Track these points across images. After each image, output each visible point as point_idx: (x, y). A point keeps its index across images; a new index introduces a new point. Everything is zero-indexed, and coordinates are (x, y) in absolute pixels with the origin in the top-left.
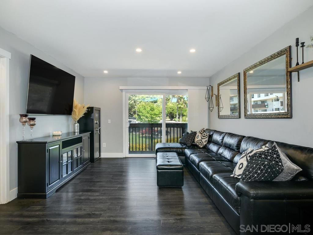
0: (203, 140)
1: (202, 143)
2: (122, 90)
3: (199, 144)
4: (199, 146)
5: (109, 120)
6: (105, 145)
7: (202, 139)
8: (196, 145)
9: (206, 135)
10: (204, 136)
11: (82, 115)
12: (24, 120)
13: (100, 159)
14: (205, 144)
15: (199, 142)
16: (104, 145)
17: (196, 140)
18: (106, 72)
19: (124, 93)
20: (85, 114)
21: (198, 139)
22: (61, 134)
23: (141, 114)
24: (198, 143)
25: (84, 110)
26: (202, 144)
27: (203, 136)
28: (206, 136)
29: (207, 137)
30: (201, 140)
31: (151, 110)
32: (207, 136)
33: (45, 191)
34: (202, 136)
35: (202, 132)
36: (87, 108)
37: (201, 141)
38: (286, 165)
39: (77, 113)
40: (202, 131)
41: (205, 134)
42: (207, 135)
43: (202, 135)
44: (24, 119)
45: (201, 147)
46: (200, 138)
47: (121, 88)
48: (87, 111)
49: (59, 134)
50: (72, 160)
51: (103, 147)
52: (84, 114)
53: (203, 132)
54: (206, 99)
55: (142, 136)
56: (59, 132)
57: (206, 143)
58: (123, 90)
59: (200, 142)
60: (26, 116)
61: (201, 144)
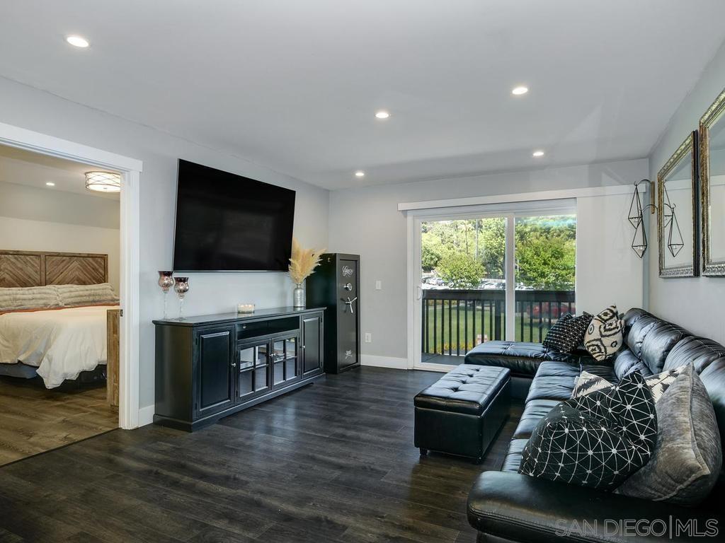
0: (607, 341)
1: (602, 347)
2: (405, 212)
3: (593, 350)
4: (594, 356)
5: (377, 282)
6: (370, 338)
7: (602, 336)
8: (586, 353)
9: (614, 326)
10: (607, 328)
11: (309, 271)
12: (166, 282)
13: (356, 368)
14: (610, 351)
15: (593, 345)
16: (366, 337)
17: (588, 338)
18: (360, 174)
19: (410, 218)
20: (316, 269)
21: (592, 335)
22: (253, 310)
23: (527, 266)
24: (591, 348)
25: (314, 262)
26: (603, 350)
27: (605, 327)
28: (614, 328)
29: (616, 333)
30: (600, 340)
31: (553, 255)
32: (616, 330)
33: (192, 417)
34: (602, 330)
35: (608, 317)
36: (320, 256)
37: (599, 343)
38: (669, 445)
39: (299, 268)
40: (606, 314)
41: (611, 324)
42: (619, 325)
43: (602, 327)
44: (166, 280)
45: (599, 359)
46: (596, 335)
47: (402, 206)
48: (320, 262)
49: (249, 310)
50: (267, 363)
51: (367, 341)
52: (314, 270)
53: (611, 318)
54: (632, 220)
55: (531, 321)
56: (250, 306)
57: (615, 349)
58: (409, 213)
59: (597, 345)
60: (168, 274)
61: (600, 351)
